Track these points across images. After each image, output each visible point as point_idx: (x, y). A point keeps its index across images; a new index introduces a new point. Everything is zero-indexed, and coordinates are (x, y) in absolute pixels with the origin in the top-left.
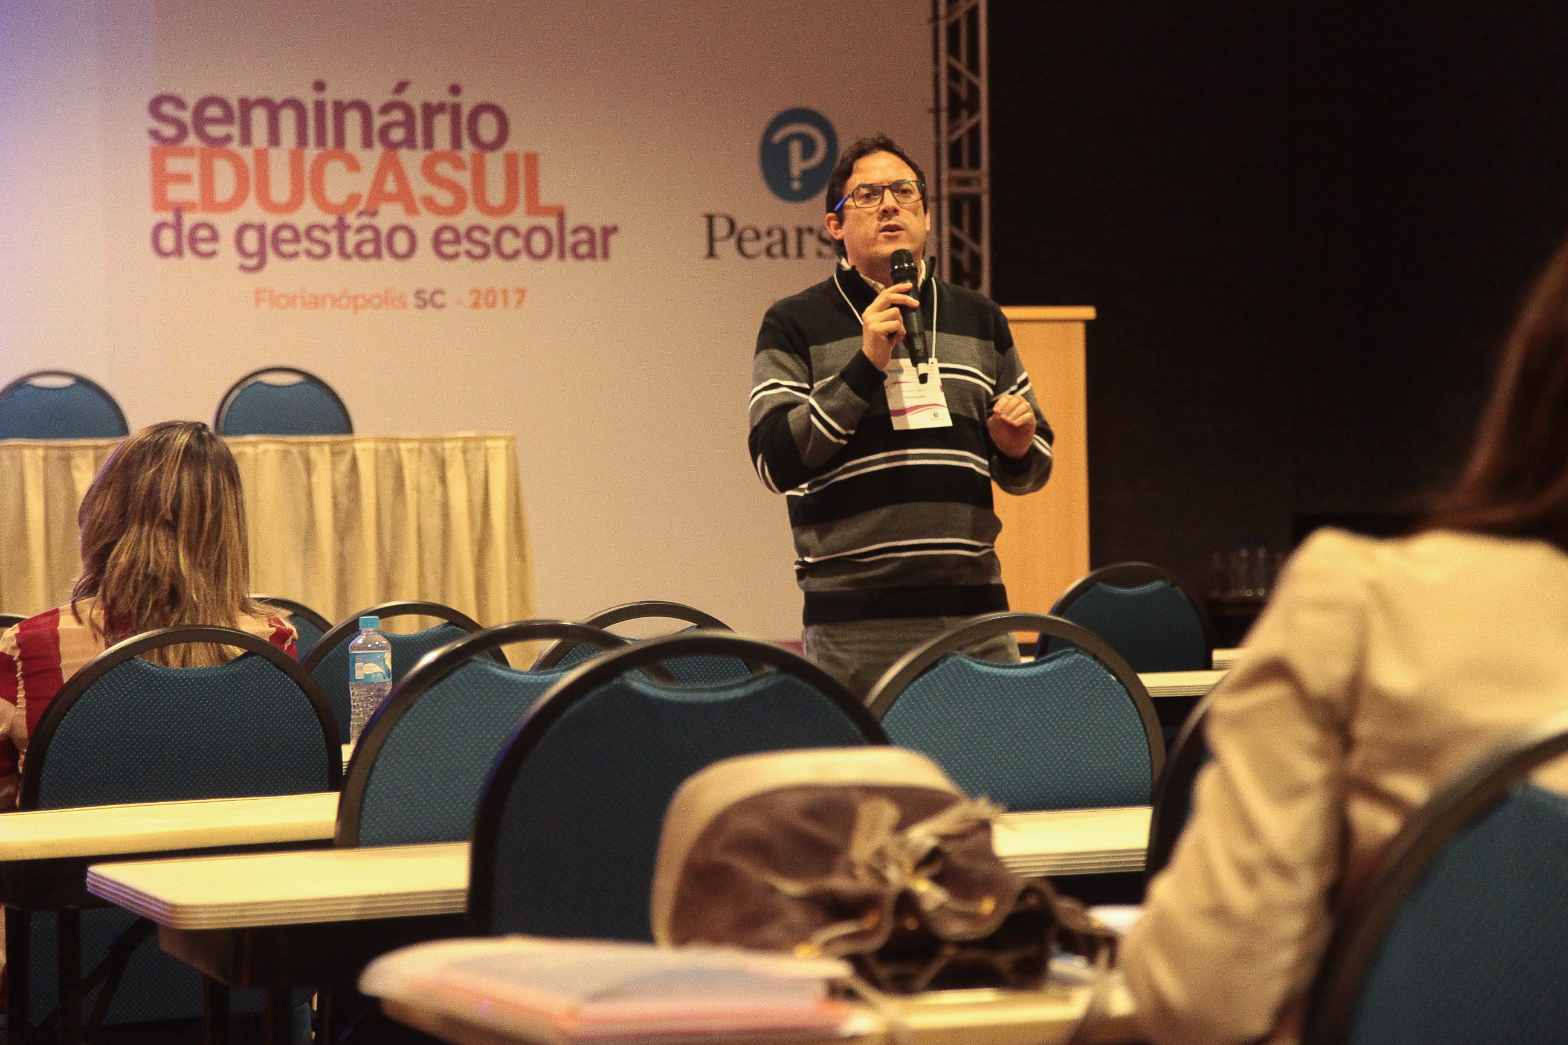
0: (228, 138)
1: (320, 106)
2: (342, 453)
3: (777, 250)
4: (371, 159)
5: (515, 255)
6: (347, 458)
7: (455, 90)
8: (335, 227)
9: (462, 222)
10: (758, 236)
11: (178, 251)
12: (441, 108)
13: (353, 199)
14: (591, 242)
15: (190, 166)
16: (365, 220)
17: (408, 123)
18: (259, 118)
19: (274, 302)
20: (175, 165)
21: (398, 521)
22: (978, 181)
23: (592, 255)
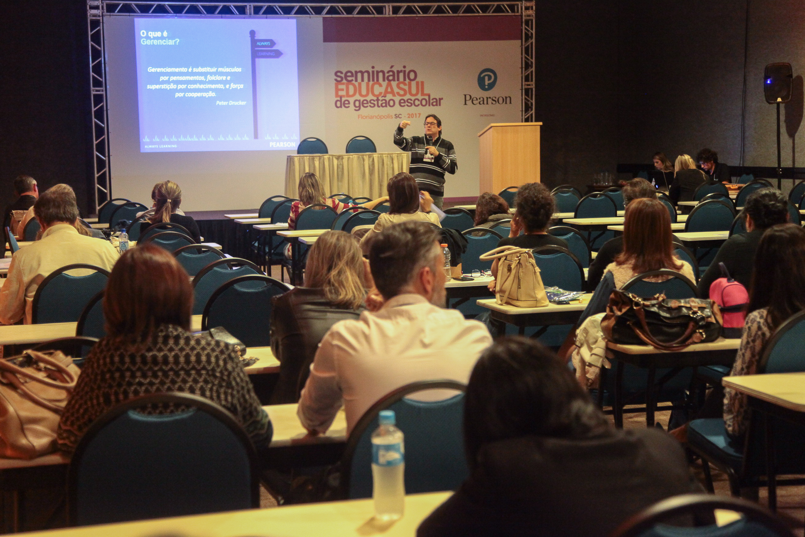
0: (352, 80)
1: (373, 72)
2: (371, 157)
3: (482, 102)
4: (384, 84)
5: (418, 105)
6: (372, 158)
7: (404, 67)
8: (376, 100)
9: (406, 98)
10: (477, 99)
11: (341, 107)
12: (401, 71)
13: (381, 93)
14: (436, 102)
15: (344, 87)
16: (383, 98)
17: (393, 75)
18: (359, 75)
19: (362, 118)
20: (340, 87)
21: (383, 171)
22: (532, 85)
23: (437, 105)
